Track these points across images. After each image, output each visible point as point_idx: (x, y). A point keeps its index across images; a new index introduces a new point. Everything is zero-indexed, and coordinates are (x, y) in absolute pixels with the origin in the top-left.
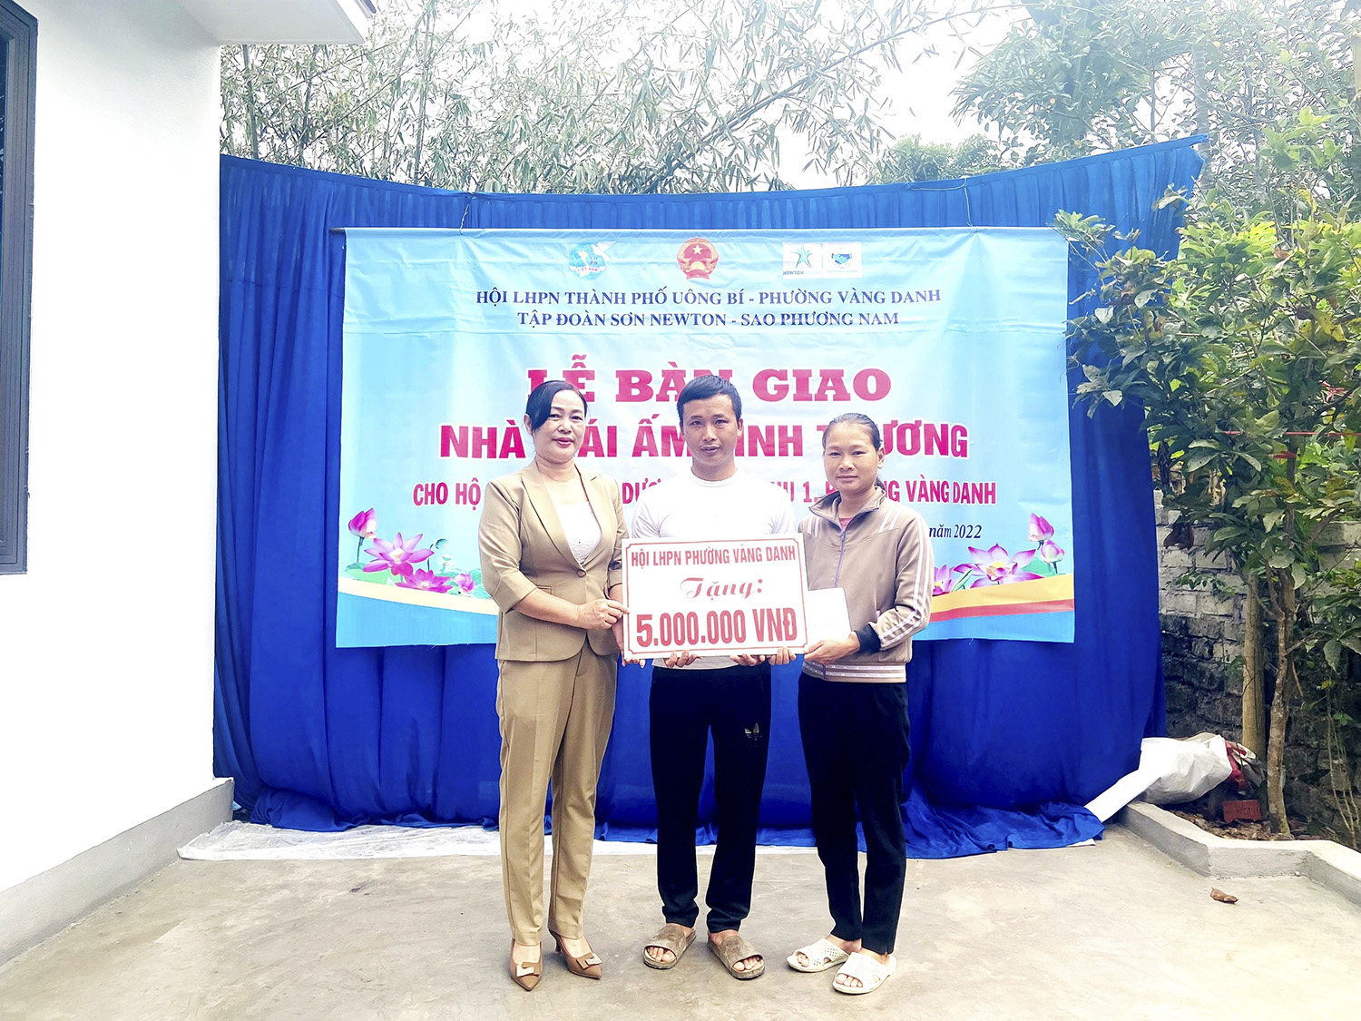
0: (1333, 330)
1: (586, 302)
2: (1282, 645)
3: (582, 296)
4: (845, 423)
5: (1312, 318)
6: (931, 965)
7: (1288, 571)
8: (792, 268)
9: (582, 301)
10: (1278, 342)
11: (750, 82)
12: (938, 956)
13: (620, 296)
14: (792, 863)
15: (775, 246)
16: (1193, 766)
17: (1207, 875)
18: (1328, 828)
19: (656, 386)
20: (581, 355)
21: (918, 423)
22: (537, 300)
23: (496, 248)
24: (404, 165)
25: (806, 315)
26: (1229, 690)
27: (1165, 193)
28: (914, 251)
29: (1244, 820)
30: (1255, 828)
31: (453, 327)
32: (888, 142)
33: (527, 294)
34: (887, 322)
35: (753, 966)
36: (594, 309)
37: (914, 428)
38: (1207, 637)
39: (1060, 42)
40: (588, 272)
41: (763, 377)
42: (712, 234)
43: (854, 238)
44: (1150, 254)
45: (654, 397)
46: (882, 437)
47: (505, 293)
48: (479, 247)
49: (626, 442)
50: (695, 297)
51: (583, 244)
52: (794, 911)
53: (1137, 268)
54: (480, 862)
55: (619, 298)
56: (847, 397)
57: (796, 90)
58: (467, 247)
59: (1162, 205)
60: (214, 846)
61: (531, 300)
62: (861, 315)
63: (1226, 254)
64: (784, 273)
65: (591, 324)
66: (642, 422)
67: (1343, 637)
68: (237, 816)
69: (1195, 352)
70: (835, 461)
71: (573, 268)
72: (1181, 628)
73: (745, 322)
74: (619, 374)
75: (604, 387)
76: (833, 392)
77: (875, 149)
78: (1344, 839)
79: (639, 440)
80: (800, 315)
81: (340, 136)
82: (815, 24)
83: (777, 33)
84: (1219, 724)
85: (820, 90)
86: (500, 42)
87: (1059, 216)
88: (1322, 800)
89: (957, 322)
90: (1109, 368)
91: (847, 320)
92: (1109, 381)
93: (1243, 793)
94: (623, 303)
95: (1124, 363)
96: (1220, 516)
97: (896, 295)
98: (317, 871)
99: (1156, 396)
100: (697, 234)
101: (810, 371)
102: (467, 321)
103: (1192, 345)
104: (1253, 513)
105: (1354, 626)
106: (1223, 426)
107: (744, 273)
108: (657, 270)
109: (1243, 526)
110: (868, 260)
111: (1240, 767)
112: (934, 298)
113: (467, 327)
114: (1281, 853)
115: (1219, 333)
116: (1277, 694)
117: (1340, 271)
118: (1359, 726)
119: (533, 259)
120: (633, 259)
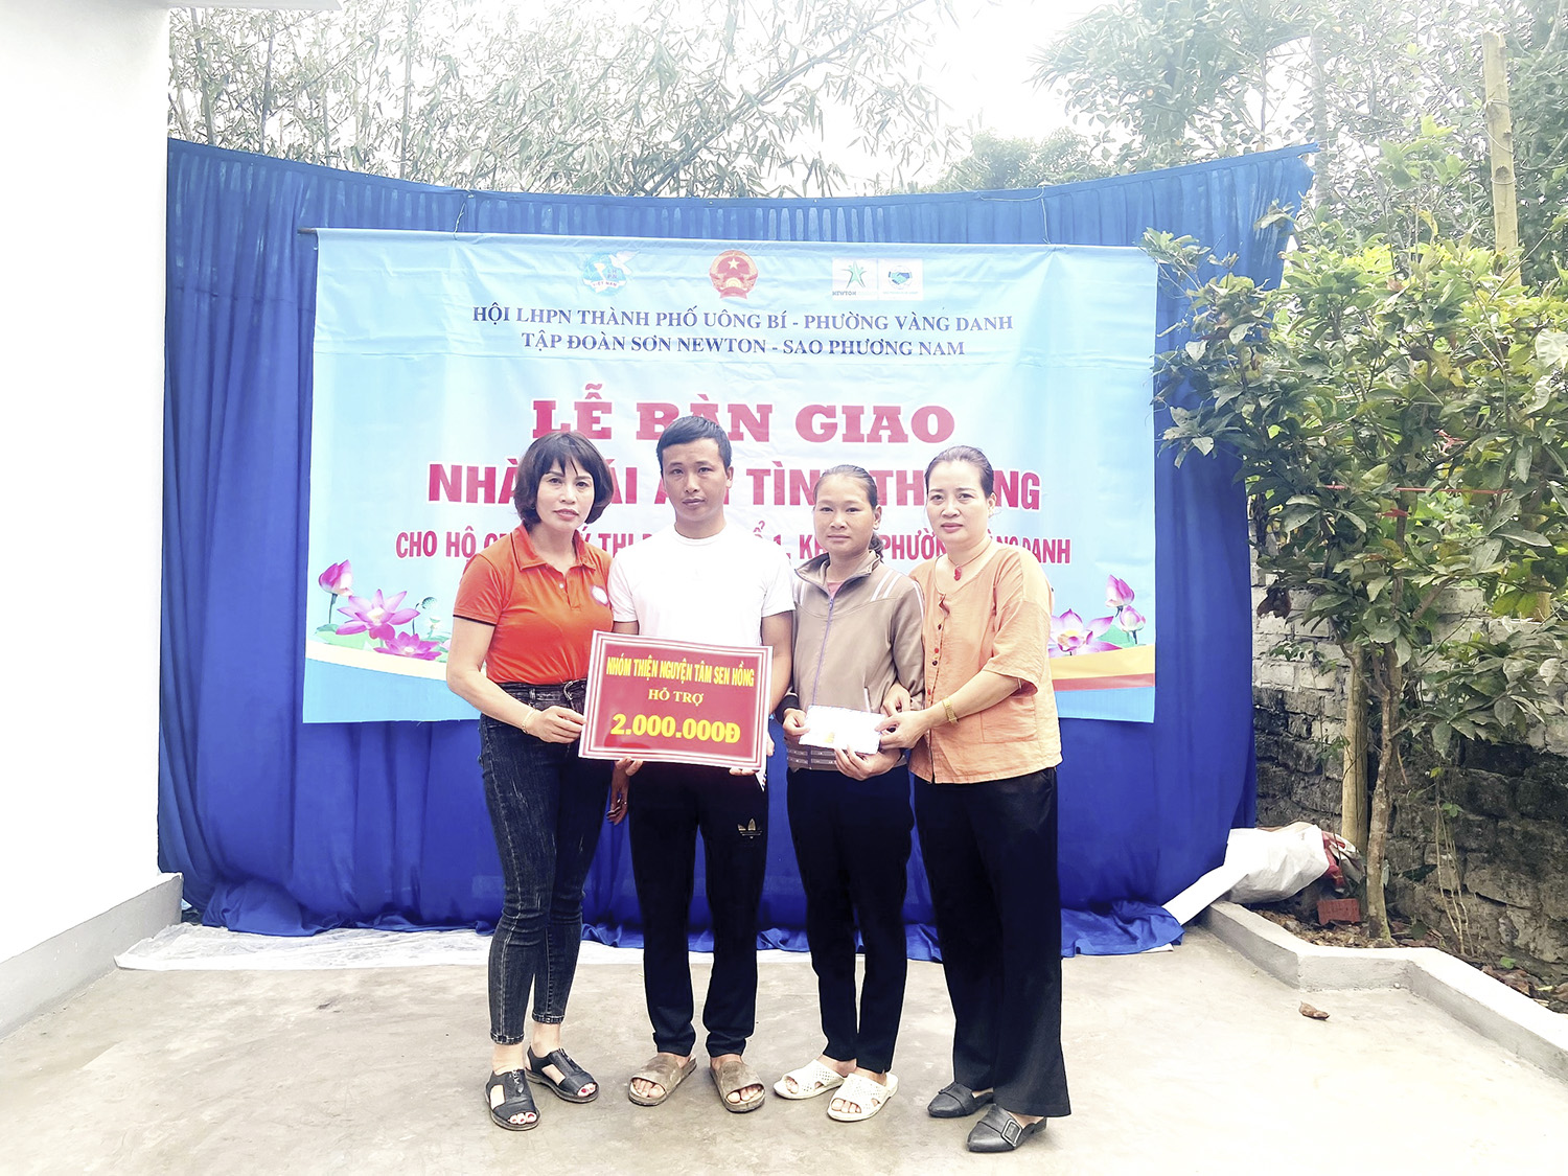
0: (1450, 374)
1: (602, 322)
2: (1386, 727)
3: (599, 314)
4: (839, 475)
5: (1428, 360)
7: (1392, 646)
8: (842, 288)
9: (598, 321)
10: (1390, 384)
13: (642, 316)
15: (824, 262)
16: (1285, 861)
17: (1296, 987)
18: (1434, 933)
20: (596, 384)
22: (545, 319)
23: (496, 256)
25: (859, 343)
26: (1328, 774)
27: (1268, 211)
28: (982, 270)
29: (1341, 923)
30: (1353, 932)
31: (446, 348)
33: (533, 311)
34: (951, 352)
35: (751, 1097)
36: (612, 331)
38: (1305, 713)
39: (1161, 22)
40: (604, 287)
41: (807, 414)
42: (749, 246)
43: (915, 254)
44: (1248, 282)
47: (507, 309)
48: (471, 250)
49: (647, 486)
50: (730, 319)
51: (599, 254)
53: (1233, 297)
54: (473, 972)
55: (642, 319)
56: (903, 438)
58: (462, 254)
59: (1264, 224)
60: (158, 954)
61: (537, 319)
62: (922, 344)
63: (1335, 285)
64: (834, 294)
65: (608, 348)
67: (1454, 720)
68: (187, 917)
69: (1296, 395)
70: (826, 518)
71: (587, 282)
72: (1277, 704)
73: (788, 350)
74: (642, 407)
75: (623, 423)
76: (888, 432)
78: (1452, 946)
80: (852, 343)
84: (1316, 812)
87: (1147, 236)
88: (1429, 900)
89: (1031, 353)
90: (1201, 410)
91: (905, 349)
92: (1200, 426)
93: (1341, 890)
94: (646, 324)
95: (1218, 405)
96: (1320, 581)
97: (962, 322)
98: (278, 984)
99: (1252, 444)
100: (732, 245)
101: (862, 407)
102: (461, 341)
103: (1294, 387)
104: (1356, 579)
105: (1468, 708)
106: (1326, 480)
107: (788, 292)
108: (687, 287)
109: (1346, 593)
110: (930, 279)
111: (1338, 861)
112: (1006, 326)
113: (461, 349)
114: (1379, 962)
115: (1325, 372)
116: (1378, 782)
117: (1460, 306)
118: (1472, 817)
119: (541, 271)
120: (658, 273)
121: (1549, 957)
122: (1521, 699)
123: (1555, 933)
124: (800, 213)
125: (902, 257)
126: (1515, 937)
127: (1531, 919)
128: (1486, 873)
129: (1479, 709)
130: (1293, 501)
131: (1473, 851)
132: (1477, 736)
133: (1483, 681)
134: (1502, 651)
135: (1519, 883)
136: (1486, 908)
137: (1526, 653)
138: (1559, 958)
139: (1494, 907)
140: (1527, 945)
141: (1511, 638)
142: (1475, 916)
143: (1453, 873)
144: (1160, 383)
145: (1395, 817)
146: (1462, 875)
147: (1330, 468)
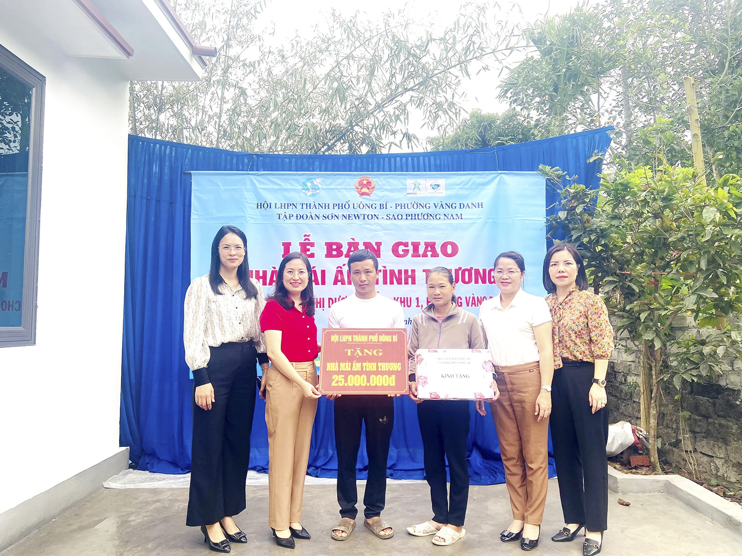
0: (671, 225)
1: (310, 208)
2: (654, 377)
3: (308, 205)
4: (436, 272)
5: (662, 218)
6: (478, 536)
7: (652, 341)
8: (411, 191)
9: (308, 207)
10: (649, 228)
11: (393, 83)
12: (481, 531)
13: (327, 205)
14: (412, 488)
15: (402, 180)
16: (614, 438)
17: (617, 492)
18: (683, 470)
19: (344, 250)
20: (308, 235)
21: (472, 268)
22: (286, 207)
23: (265, 181)
24: (213, 123)
25: (418, 215)
26: (634, 400)
27: (593, 155)
28: (470, 183)
29: (641, 466)
30: (645, 469)
31: (245, 221)
32: (464, 116)
33: (281, 204)
34: (457, 218)
35: (388, 532)
36: (314, 212)
37: (470, 271)
38: (623, 372)
39: (551, 66)
40: (311, 193)
41: (396, 246)
42: (372, 174)
43: (442, 176)
44: (583, 186)
45: (344, 255)
46: (454, 277)
47: (270, 204)
48: (256, 179)
49: (330, 277)
50: (364, 206)
51: (308, 179)
52: (413, 511)
53: (577, 193)
54: (256, 488)
55: (327, 206)
56: (437, 256)
57: (417, 87)
58: (251, 181)
59: (591, 160)
60: (121, 482)
61: (283, 207)
62: (445, 215)
63: (620, 187)
64: (407, 194)
65: (313, 219)
66: (338, 268)
67: (683, 373)
68: (131, 467)
69: (606, 233)
70: (432, 290)
71: (304, 191)
73: (388, 218)
74: (327, 244)
75: (319, 251)
76: (431, 253)
77: (458, 117)
78: (690, 476)
79: (336, 277)
80: (415, 215)
81: (179, 108)
82: (426, 55)
83: (407, 59)
84: (629, 417)
85: (429, 89)
86: (264, 60)
87: (540, 167)
88: (681, 456)
89: (490, 218)
91: (438, 217)
93: (641, 452)
94: (329, 208)
95: (573, 238)
96: (621, 313)
97: (462, 205)
98: (173, 494)
99: (589, 254)
100: (364, 174)
101: (420, 242)
102: (252, 218)
103: (605, 230)
104: (637, 312)
105: (689, 368)
106: (621, 269)
107: (388, 193)
108: (345, 192)
109: (632, 318)
110: (448, 187)
111: (639, 438)
112: (480, 206)
113: (252, 221)
114: (653, 481)
115: (621, 223)
116: (652, 402)
117: (674, 196)
118: (697, 417)
119: (284, 187)
120: (333, 187)
121: (733, 480)
122: (712, 364)
123: (735, 469)
124: (393, 160)
126: (718, 471)
127: (725, 463)
128: (704, 442)
129: (694, 368)
130: (606, 279)
131: (698, 433)
132: (693, 381)
133: (695, 356)
134: (703, 343)
135: (719, 447)
136: (705, 459)
137: (713, 344)
138: (738, 480)
139: (709, 458)
140: (723, 474)
141: (708, 337)
142: (700, 462)
143: (689, 443)
144: (550, 228)
145: (663, 417)
146: (694, 444)
147: (623, 263)
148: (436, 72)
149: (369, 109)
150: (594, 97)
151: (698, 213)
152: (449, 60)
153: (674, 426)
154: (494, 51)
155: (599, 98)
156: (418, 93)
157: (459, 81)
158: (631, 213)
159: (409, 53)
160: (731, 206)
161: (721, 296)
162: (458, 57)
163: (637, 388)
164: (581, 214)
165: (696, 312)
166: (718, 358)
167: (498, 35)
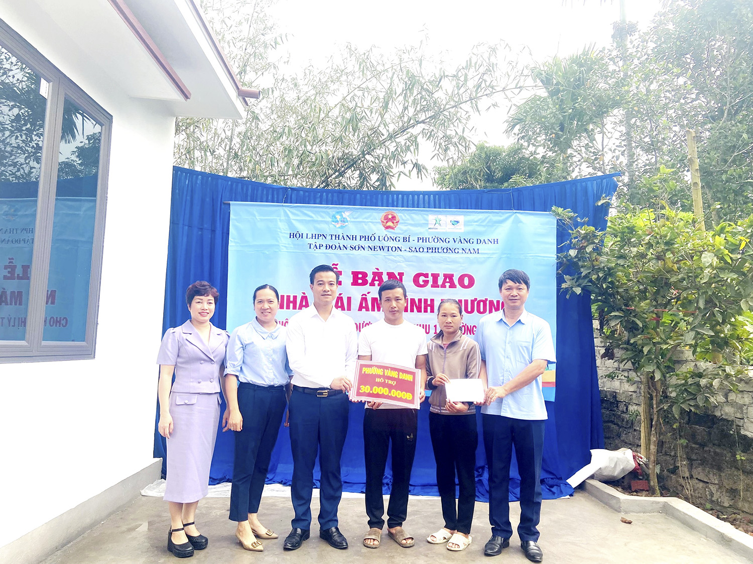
0: (672, 266)
1: (339, 239)
2: (655, 406)
3: (337, 236)
5: (664, 260)
7: (653, 372)
8: (432, 227)
9: (337, 238)
10: (651, 268)
11: (405, 115)
15: (425, 216)
16: (616, 463)
17: (619, 512)
18: (680, 495)
19: (369, 279)
20: (336, 263)
21: (486, 299)
22: (317, 238)
23: (298, 213)
25: (438, 248)
26: (635, 428)
27: (601, 198)
28: (487, 220)
29: (641, 490)
30: (645, 493)
31: (279, 249)
32: (473, 148)
33: (312, 234)
34: (474, 252)
35: (409, 541)
36: (342, 243)
37: (485, 302)
38: (625, 402)
39: (557, 106)
40: (340, 225)
41: (417, 276)
42: (396, 210)
43: (461, 214)
44: (593, 228)
45: (368, 284)
47: (302, 234)
48: (289, 211)
49: (355, 304)
50: (388, 239)
51: (338, 212)
53: (587, 234)
54: (283, 500)
55: (354, 238)
56: (455, 287)
57: (428, 120)
58: (285, 212)
59: (600, 204)
60: (155, 490)
61: (314, 237)
62: (463, 249)
63: (626, 230)
64: (429, 229)
65: (341, 249)
66: (363, 295)
67: (682, 403)
69: (613, 272)
70: (444, 319)
71: (333, 223)
72: (613, 397)
73: (410, 251)
74: (353, 273)
75: (346, 279)
76: (449, 284)
77: (467, 150)
78: (687, 499)
79: (361, 303)
80: (435, 248)
82: (439, 90)
84: (631, 444)
86: (277, 88)
87: (553, 208)
88: (677, 481)
89: (505, 254)
90: (576, 276)
91: (456, 251)
92: (576, 283)
93: (641, 477)
94: (356, 240)
95: (583, 275)
96: (625, 346)
97: (479, 241)
99: (597, 290)
100: (390, 209)
101: (439, 274)
102: (285, 247)
103: (613, 268)
104: (639, 345)
105: (687, 398)
106: (626, 305)
107: (411, 228)
108: (372, 225)
109: (636, 351)
110: (466, 223)
111: (639, 464)
112: (496, 242)
113: (285, 249)
114: (653, 502)
115: (626, 262)
116: (653, 429)
117: (675, 240)
118: (694, 446)
119: (315, 218)
120: (361, 220)
121: (726, 504)
122: (708, 395)
123: (727, 494)
124: (416, 197)
125: (457, 214)
126: (712, 497)
127: (718, 489)
128: (700, 469)
129: (691, 399)
130: (613, 314)
131: (694, 460)
132: (691, 410)
133: (692, 387)
134: (700, 375)
135: (713, 473)
136: (701, 485)
137: (710, 376)
138: (730, 505)
139: (704, 484)
140: (717, 500)
141: (704, 371)
142: (696, 488)
143: (686, 470)
144: (559, 265)
145: (662, 446)
146: (690, 472)
147: (628, 300)
148: (447, 107)
149: (381, 139)
150: (598, 137)
151: (698, 257)
152: (461, 96)
153: (673, 453)
154: (504, 90)
155: (603, 138)
156: (429, 126)
157: (469, 116)
158: (637, 254)
159: (422, 87)
160: (726, 252)
161: (717, 333)
162: (470, 93)
163: (638, 417)
164: (590, 253)
165: (695, 347)
166: (714, 391)
167: (509, 75)
